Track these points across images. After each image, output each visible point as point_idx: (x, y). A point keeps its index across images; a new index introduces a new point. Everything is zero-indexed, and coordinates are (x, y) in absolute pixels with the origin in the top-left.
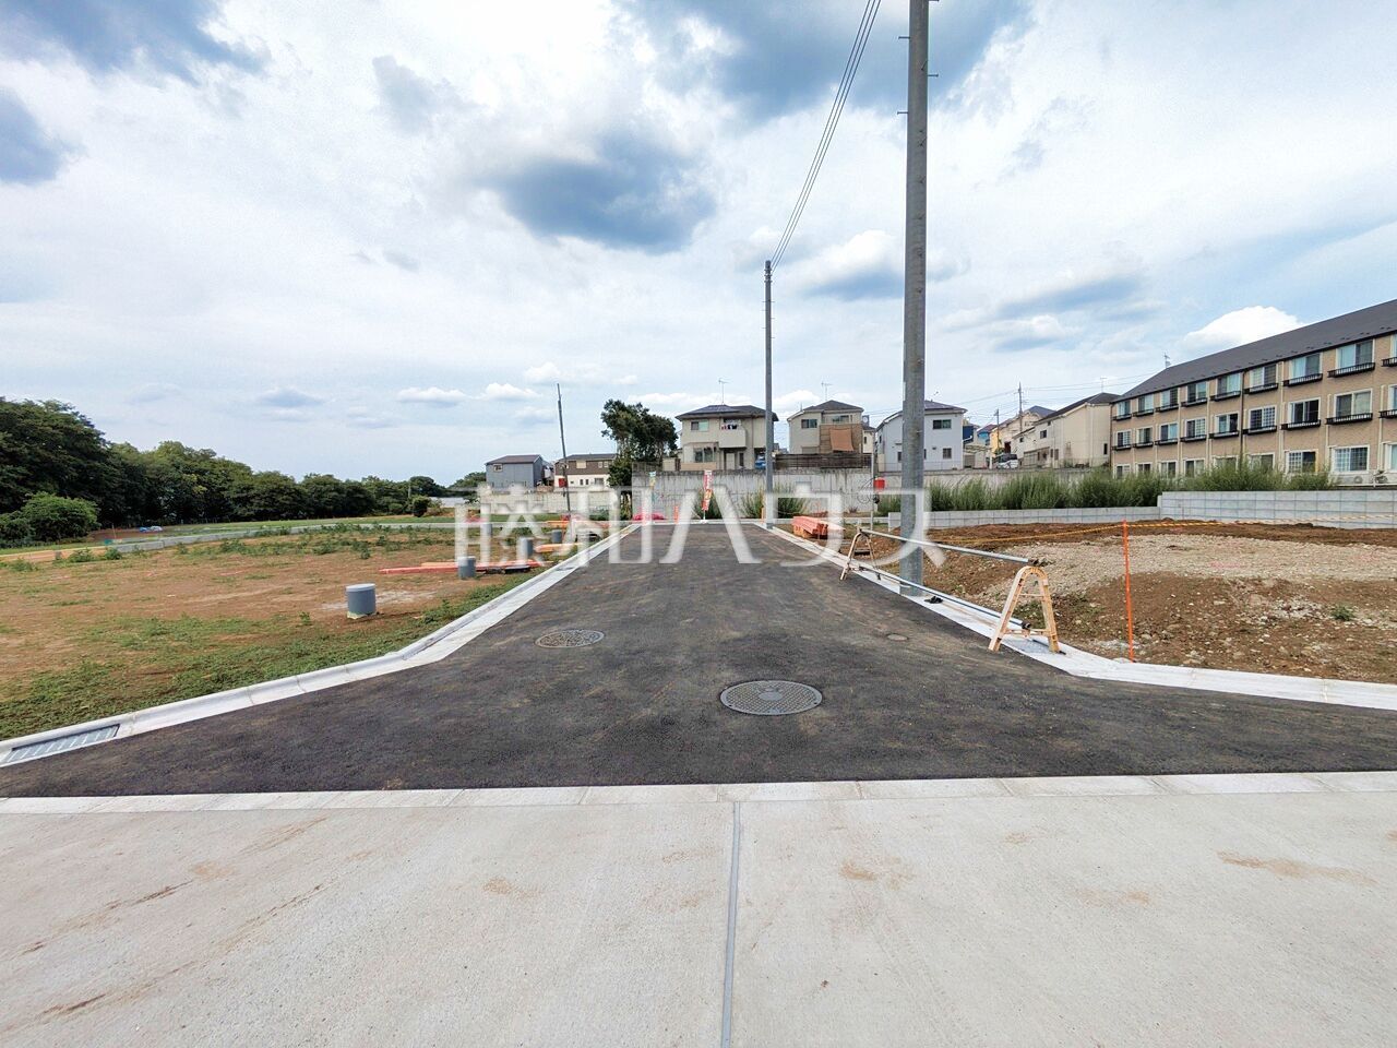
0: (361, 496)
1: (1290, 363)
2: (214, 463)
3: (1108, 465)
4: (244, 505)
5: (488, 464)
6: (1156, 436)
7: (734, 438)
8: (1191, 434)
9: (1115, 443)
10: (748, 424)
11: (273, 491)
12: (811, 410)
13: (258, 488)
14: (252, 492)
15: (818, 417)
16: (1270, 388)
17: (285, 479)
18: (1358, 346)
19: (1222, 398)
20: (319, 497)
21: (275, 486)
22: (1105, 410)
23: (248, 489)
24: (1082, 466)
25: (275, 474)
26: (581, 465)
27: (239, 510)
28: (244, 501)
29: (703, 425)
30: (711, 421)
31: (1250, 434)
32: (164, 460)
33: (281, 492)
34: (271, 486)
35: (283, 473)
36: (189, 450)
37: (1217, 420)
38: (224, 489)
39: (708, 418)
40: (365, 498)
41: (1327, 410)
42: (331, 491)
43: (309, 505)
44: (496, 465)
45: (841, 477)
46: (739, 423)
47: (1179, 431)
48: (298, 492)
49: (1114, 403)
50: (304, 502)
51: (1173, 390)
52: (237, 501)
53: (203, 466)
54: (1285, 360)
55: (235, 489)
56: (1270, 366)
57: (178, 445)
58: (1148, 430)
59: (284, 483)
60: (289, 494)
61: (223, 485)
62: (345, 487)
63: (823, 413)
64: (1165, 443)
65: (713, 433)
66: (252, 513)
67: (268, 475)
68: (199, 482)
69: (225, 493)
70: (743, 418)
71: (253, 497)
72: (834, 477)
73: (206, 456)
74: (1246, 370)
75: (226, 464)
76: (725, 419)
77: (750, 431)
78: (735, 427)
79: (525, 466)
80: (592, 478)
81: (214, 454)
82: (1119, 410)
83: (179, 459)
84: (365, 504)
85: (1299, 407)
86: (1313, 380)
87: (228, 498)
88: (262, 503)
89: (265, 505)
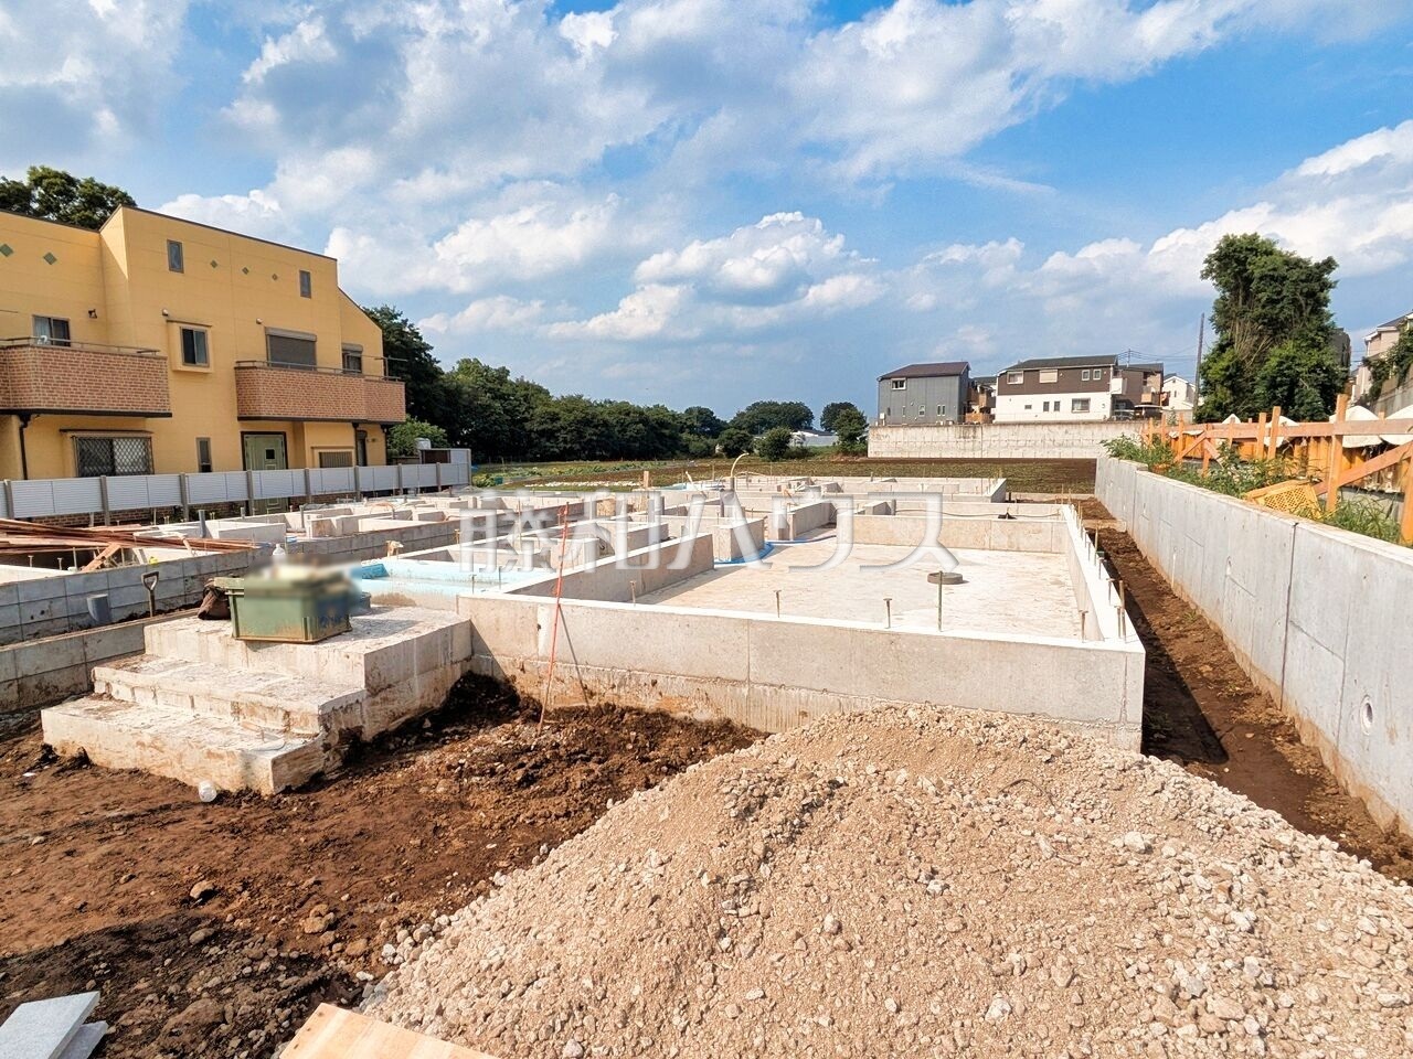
4: (549, 441)
5: (883, 379)
11: (579, 422)
13: (563, 418)
14: (558, 424)
17: (589, 404)
21: (581, 415)
23: (552, 418)
25: (578, 400)
26: (1047, 377)
28: (550, 434)
33: (588, 423)
34: (576, 415)
36: (487, 369)
38: (526, 420)
44: (898, 379)
52: (542, 433)
53: (504, 388)
55: (538, 419)
57: (478, 363)
59: (589, 411)
60: (596, 427)
61: (526, 415)
67: (572, 400)
69: (528, 426)
71: (559, 431)
73: (503, 375)
79: (945, 380)
80: (1066, 399)
81: (510, 374)
87: (531, 431)
88: (569, 437)
89: (572, 441)
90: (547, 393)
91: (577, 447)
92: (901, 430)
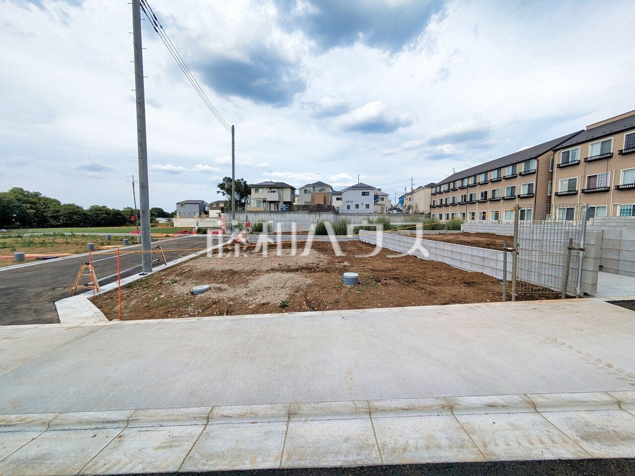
0: (120, 217)
1: (480, 175)
2: (40, 199)
3: (430, 213)
4: (55, 220)
5: (177, 204)
6: (444, 203)
7: (274, 197)
8: (453, 203)
9: (432, 205)
10: (281, 191)
11: (70, 213)
12: (309, 185)
13: (63, 211)
14: (60, 213)
15: (311, 189)
16: (474, 185)
17: (78, 207)
18: (498, 170)
19: (462, 188)
20: (97, 217)
21: (72, 211)
22: (429, 191)
23: (58, 211)
24: (422, 214)
25: (73, 205)
27: (53, 222)
28: (56, 218)
29: (261, 190)
30: (264, 189)
31: (469, 203)
32: (12, 197)
33: (76, 214)
34: (70, 211)
35: (77, 204)
36: (27, 192)
37: (461, 197)
38: (44, 212)
39: (263, 187)
40: (122, 218)
41: (489, 196)
42: (104, 214)
43: (91, 221)
44: (181, 204)
45: (318, 216)
46: (276, 190)
47: (450, 201)
48: (84, 214)
49: (432, 188)
50: (88, 219)
51: (449, 183)
52: (52, 217)
53: (34, 200)
54: (479, 174)
55: (50, 212)
56: (475, 176)
57: (21, 189)
58: (442, 199)
59: (77, 209)
60: (80, 215)
61: (45, 210)
62: (111, 212)
63: (314, 187)
64: (446, 205)
65: (264, 194)
66: (60, 224)
67: (69, 205)
68: (31, 208)
69: (45, 214)
70: (278, 188)
71: (60, 216)
72: (314, 215)
73: (36, 195)
74: (469, 177)
75: (46, 199)
76: (270, 188)
77: (281, 194)
78: (274, 192)
79: (195, 205)
81: (41, 194)
82: (434, 190)
83: (20, 196)
84: (122, 220)
85: (482, 194)
86: (485, 183)
87: (47, 216)
88: (65, 219)
89: (66, 220)
90: (59, 202)
91: (69, 222)
92: (183, 219)
